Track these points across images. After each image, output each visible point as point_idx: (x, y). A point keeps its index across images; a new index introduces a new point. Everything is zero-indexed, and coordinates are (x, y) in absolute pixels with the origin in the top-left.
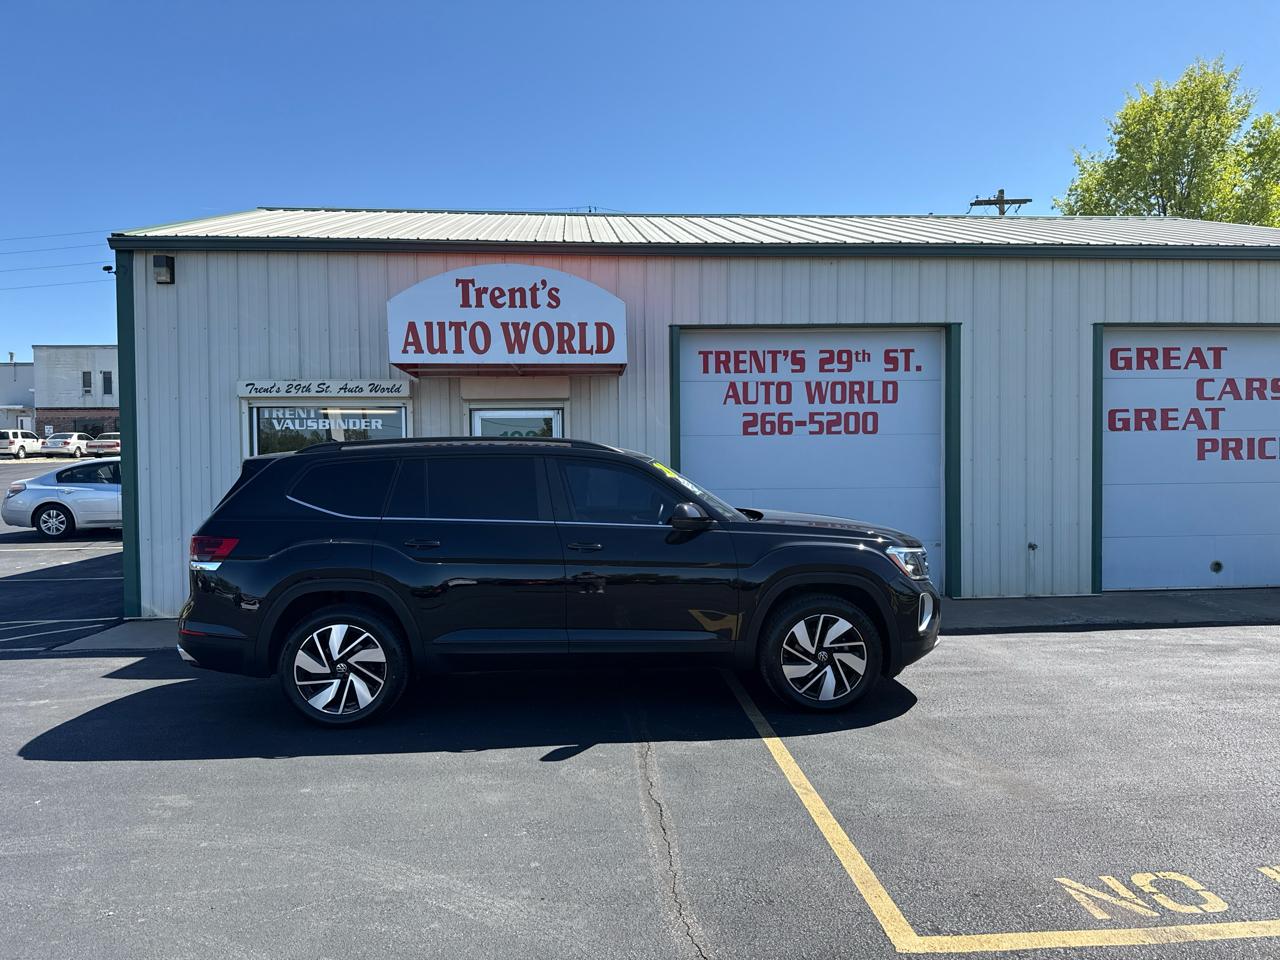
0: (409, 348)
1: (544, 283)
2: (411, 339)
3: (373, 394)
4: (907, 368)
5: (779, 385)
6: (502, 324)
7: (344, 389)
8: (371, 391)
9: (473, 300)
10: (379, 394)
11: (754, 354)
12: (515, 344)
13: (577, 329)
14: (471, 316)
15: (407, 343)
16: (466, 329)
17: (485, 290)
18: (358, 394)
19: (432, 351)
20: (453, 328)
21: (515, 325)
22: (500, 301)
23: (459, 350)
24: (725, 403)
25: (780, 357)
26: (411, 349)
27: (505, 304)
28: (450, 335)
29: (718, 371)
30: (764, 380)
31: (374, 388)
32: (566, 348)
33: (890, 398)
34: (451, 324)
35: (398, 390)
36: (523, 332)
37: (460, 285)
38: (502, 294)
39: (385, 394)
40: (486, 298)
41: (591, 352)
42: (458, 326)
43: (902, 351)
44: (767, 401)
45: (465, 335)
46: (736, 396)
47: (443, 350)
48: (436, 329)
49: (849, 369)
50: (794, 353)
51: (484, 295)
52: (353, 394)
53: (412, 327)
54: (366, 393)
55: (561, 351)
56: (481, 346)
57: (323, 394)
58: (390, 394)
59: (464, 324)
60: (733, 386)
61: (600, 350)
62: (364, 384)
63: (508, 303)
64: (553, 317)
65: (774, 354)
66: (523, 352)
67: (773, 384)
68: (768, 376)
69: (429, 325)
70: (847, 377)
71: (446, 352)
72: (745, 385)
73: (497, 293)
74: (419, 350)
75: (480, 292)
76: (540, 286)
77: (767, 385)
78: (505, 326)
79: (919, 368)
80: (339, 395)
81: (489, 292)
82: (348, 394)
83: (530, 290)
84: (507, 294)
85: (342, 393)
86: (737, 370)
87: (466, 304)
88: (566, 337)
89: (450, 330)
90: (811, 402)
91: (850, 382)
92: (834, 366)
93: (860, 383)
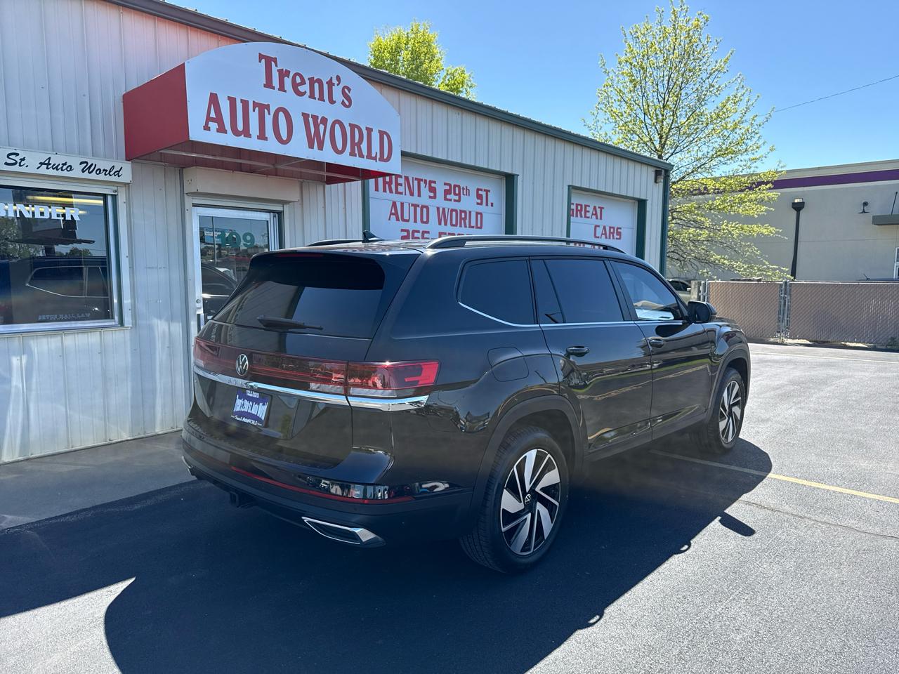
0: (211, 124)
1: (338, 78)
2: (213, 115)
3: (86, 175)
4: (487, 205)
5: (423, 207)
6: (303, 114)
7: (47, 164)
8: (83, 171)
9: (276, 82)
10: (93, 176)
11: (406, 178)
12: (314, 140)
13: (365, 133)
14: (274, 99)
15: (209, 119)
16: (269, 114)
17: (287, 73)
18: (65, 173)
19: (236, 133)
20: (257, 109)
21: (315, 118)
22: (301, 89)
23: (262, 136)
24: (389, 219)
25: (422, 184)
26: (214, 126)
27: (305, 92)
28: (254, 117)
29: (385, 191)
30: (414, 203)
31: (88, 168)
32: (357, 152)
33: (479, 225)
34: (255, 105)
35: (118, 173)
36: (322, 127)
37: (263, 61)
38: (303, 82)
39: (102, 177)
40: (288, 82)
41: (375, 158)
42: (262, 108)
43: (485, 190)
44: (415, 221)
45: (269, 120)
46: (396, 214)
47: (246, 133)
48: (239, 106)
49: (459, 201)
50: (431, 182)
51: (286, 78)
52: (59, 173)
53: (214, 99)
54: (77, 172)
55: (352, 154)
56: (284, 136)
57: (16, 168)
58: (108, 178)
59: (268, 107)
60: (394, 204)
61: (382, 159)
62: (75, 161)
63: (308, 94)
64: (347, 117)
65: (419, 180)
66: (322, 150)
67: (418, 206)
68: (415, 200)
69: (232, 101)
70: (458, 206)
71: (250, 136)
72: (402, 204)
73: (298, 80)
74: (222, 129)
75: (283, 74)
76: (335, 81)
77: (415, 206)
78: (305, 116)
79: (492, 205)
80: (40, 171)
81: (291, 75)
82: (51, 172)
83: (327, 83)
84: (307, 82)
85: (43, 170)
86: (397, 192)
87: (269, 84)
88: (356, 141)
89: (254, 111)
90: (440, 224)
91: (460, 211)
92: (452, 196)
93: (465, 212)
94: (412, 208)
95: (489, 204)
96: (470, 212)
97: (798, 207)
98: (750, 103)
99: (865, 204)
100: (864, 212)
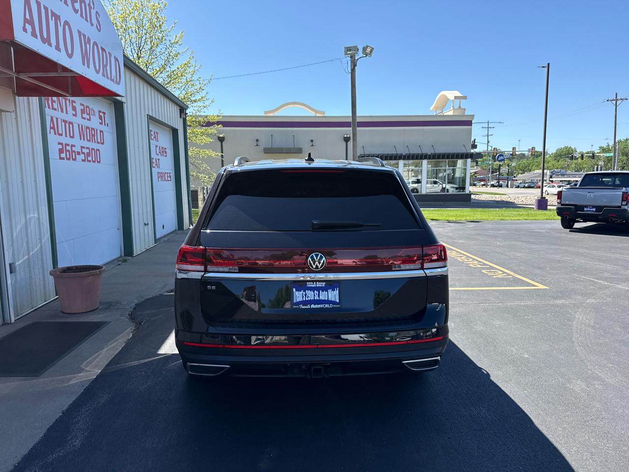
2: (28, 15)
5: (70, 123)
6: (78, 31)
15: (25, 19)
16: (60, 25)
19: (43, 39)
20: (53, 18)
21: (84, 36)
22: (76, 6)
23: (58, 47)
24: (50, 133)
25: (68, 103)
26: (29, 29)
27: (78, 10)
28: (52, 26)
30: (64, 119)
33: (102, 142)
34: (52, 13)
36: (88, 46)
41: (113, 81)
42: (56, 18)
43: (103, 112)
44: (66, 135)
45: (60, 31)
46: (54, 128)
47: (49, 41)
49: (90, 120)
55: (104, 75)
56: (70, 50)
59: (59, 18)
60: (52, 120)
61: (117, 82)
63: (79, 12)
65: (65, 99)
66: (89, 67)
67: (67, 122)
68: (65, 116)
69: (39, 5)
70: (90, 125)
72: (57, 120)
74: (34, 33)
76: (92, 4)
77: (65, 122)
78: (79, 33)
79: (108, 125)
83: (88, 5)
88: (105, 63)
89: (52, 20)
90: (81, 139)
91: (91, 128)
92: (85, 116)
93: (93, 129)
94: (63, 123)
95: (106, 124)
96: (97, 130)
97: (221, 140)
98: (196, 68)
99: (257, 140)
100: (257, 145)
